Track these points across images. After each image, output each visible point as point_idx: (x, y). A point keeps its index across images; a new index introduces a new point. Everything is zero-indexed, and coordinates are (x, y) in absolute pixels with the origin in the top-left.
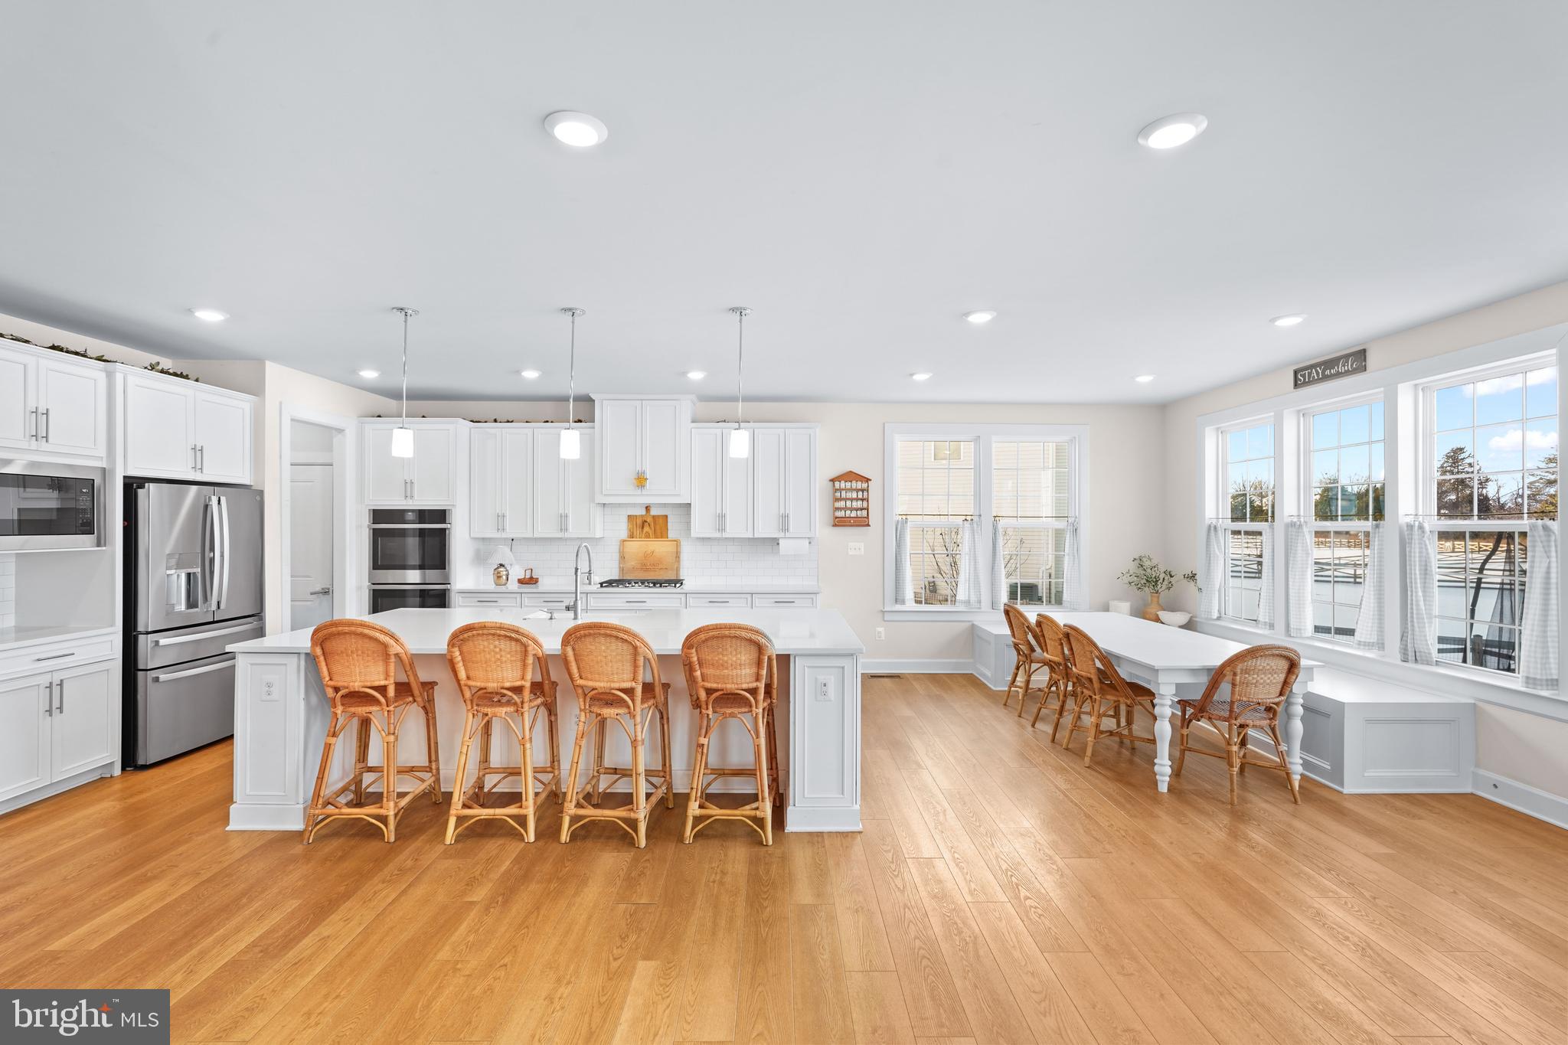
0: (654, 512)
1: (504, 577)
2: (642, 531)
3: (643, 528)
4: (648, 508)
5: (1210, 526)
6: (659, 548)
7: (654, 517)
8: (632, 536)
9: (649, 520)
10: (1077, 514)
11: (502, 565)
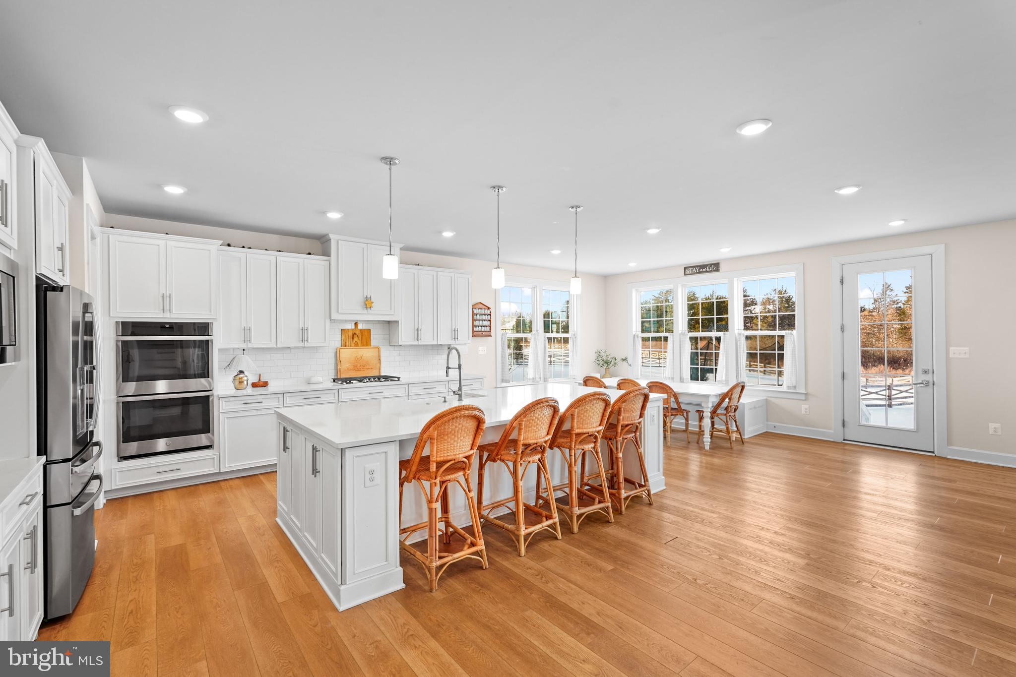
0: (360, 327)
1: (245, 382)
2: (353, 341)
3: (353, 339)
4: (356, 324)
5: (634, 335)
6: (366, 353)
7: (361, 330)
8: (344, 345)
9: (357, 333)
10: (575, 330)
11: (241, 372)
